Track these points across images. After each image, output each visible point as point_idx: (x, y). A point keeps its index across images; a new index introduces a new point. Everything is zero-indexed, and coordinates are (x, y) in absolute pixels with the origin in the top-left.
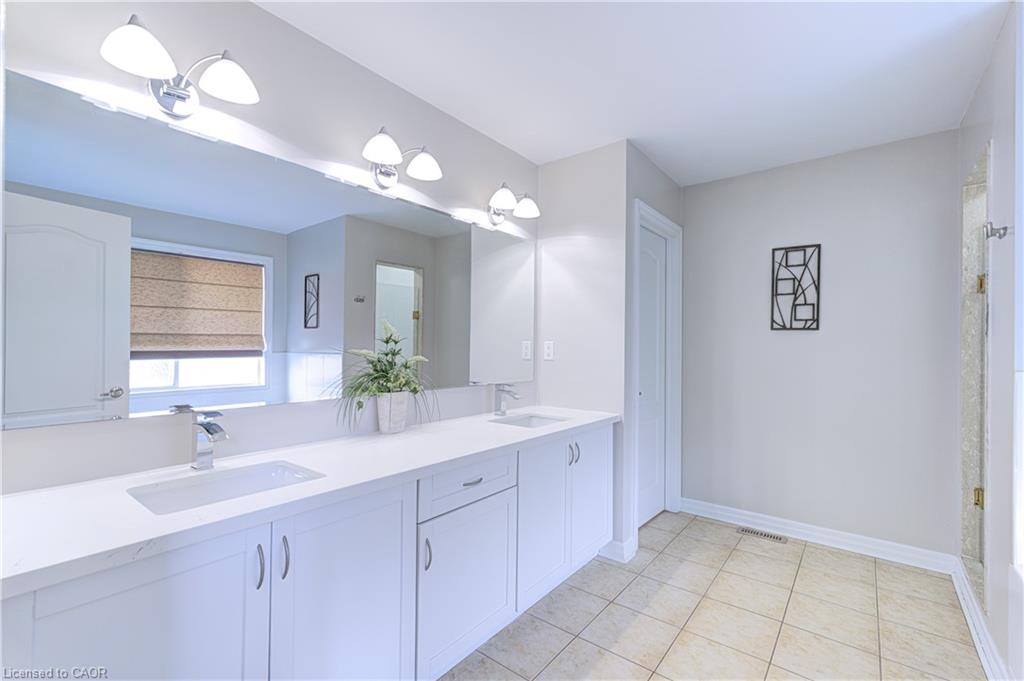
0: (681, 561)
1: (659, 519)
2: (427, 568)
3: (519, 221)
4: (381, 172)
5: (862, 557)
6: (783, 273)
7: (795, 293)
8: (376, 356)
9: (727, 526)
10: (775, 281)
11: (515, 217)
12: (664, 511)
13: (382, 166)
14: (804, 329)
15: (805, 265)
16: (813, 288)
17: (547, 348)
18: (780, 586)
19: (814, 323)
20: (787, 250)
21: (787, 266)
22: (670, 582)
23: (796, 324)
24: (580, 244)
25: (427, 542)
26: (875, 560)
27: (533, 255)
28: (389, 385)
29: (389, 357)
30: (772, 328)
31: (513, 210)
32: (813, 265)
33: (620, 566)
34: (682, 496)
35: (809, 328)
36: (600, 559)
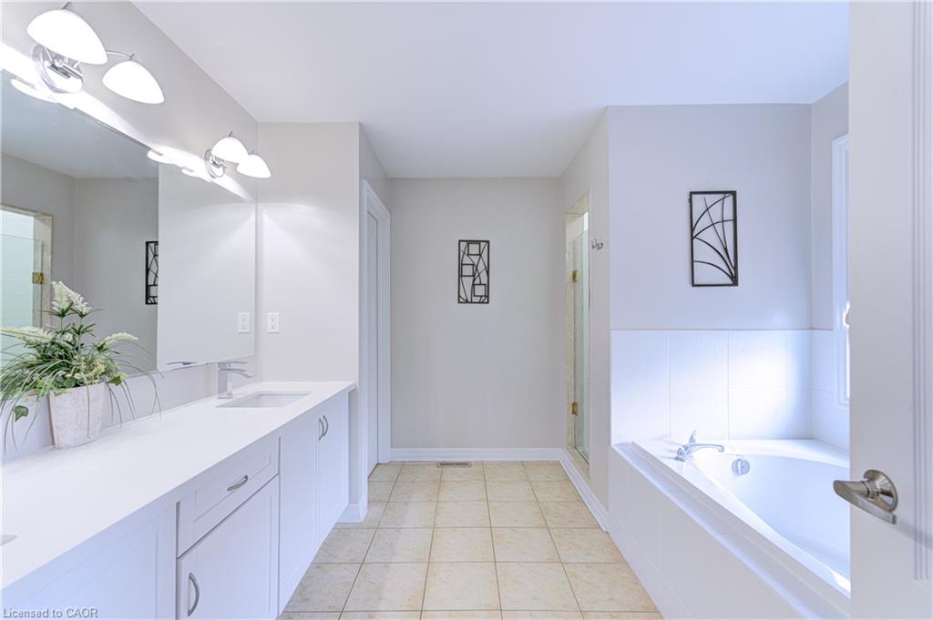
0: (407, 503)
1: (376, 472)
2: (190, 613)
3: (243, 180)
4: (53, 66)
5: (516, 463)
6: (466, 260)
7: (473, 276)
8: (50, 336)
9: (429, 464)
10: (461, 265)
11: (238, 173)
12: (378, 464)
13: (59, 57)
14: (479, 303)
15: (480, 255)
16: (485, 272)
17: (271, 320)
18: (480, 500)
19: (486, 299)
20: (469, 242)
21: (468, 255)
22: (405, 526)
23: (475, 299)
24: (302, 213)
25: (191, 577)
26: (523, 463)
27: (253, 217)
28: (77, 376)
29: (69, 337)
30: (459, 302)
31: (237, 164)
32: (485, 255)
33: (358, 526)
34: (392, 447)
35: (482, 303)
36: (339, 526)
